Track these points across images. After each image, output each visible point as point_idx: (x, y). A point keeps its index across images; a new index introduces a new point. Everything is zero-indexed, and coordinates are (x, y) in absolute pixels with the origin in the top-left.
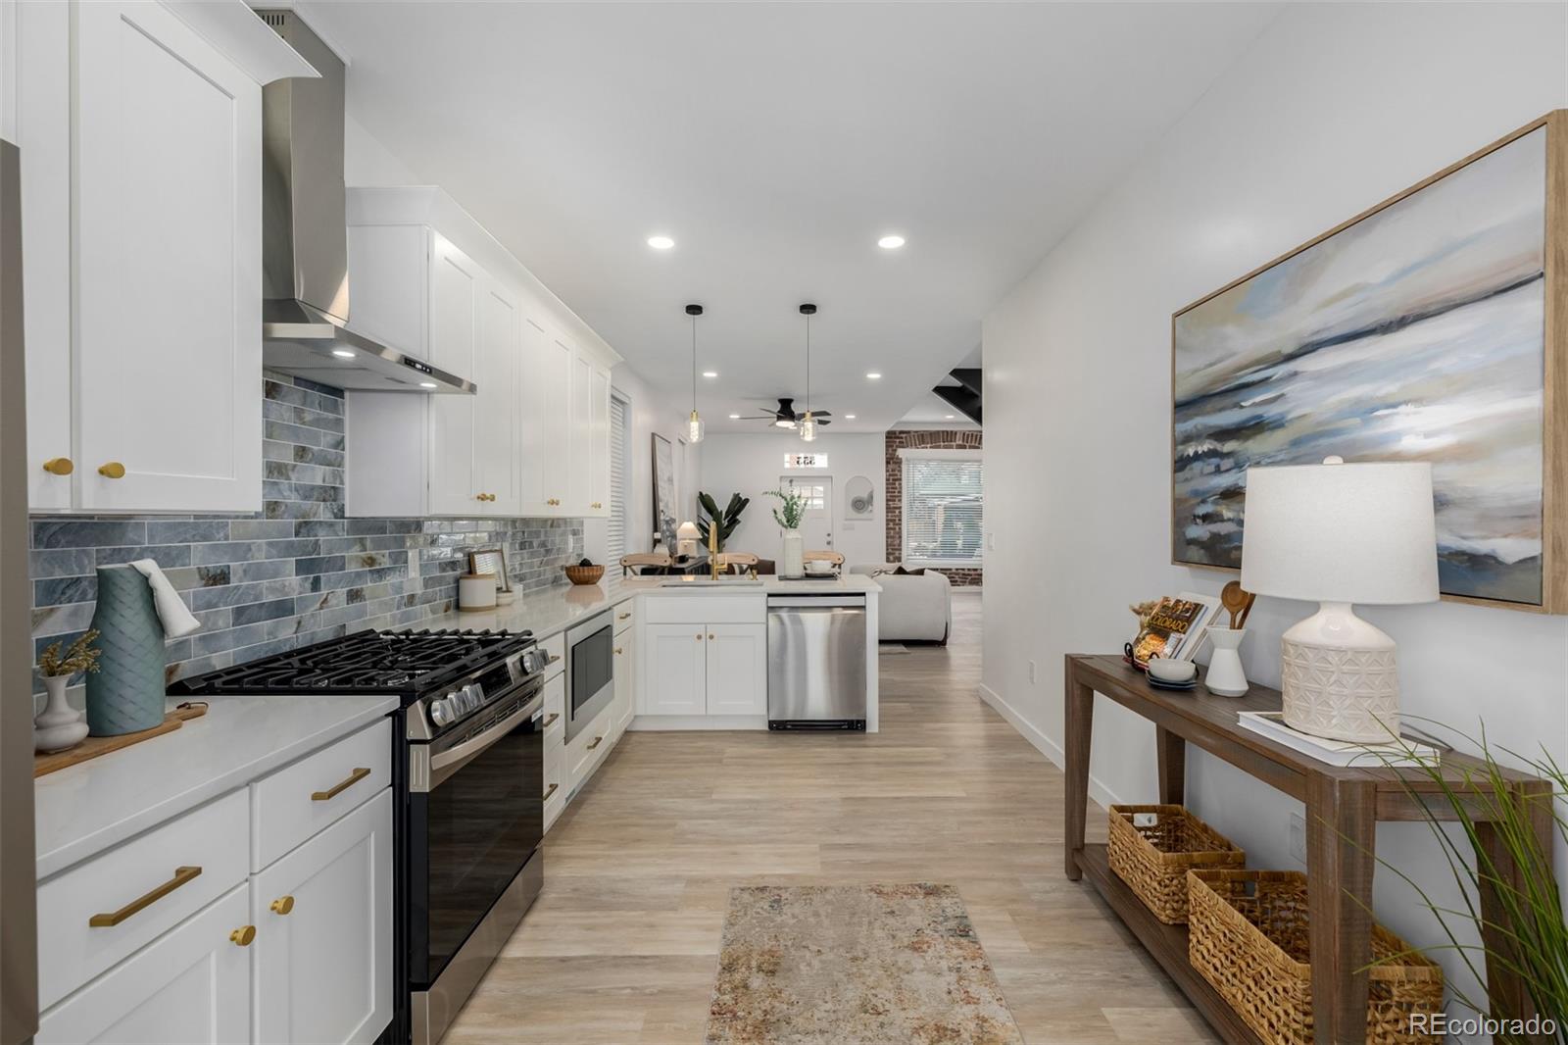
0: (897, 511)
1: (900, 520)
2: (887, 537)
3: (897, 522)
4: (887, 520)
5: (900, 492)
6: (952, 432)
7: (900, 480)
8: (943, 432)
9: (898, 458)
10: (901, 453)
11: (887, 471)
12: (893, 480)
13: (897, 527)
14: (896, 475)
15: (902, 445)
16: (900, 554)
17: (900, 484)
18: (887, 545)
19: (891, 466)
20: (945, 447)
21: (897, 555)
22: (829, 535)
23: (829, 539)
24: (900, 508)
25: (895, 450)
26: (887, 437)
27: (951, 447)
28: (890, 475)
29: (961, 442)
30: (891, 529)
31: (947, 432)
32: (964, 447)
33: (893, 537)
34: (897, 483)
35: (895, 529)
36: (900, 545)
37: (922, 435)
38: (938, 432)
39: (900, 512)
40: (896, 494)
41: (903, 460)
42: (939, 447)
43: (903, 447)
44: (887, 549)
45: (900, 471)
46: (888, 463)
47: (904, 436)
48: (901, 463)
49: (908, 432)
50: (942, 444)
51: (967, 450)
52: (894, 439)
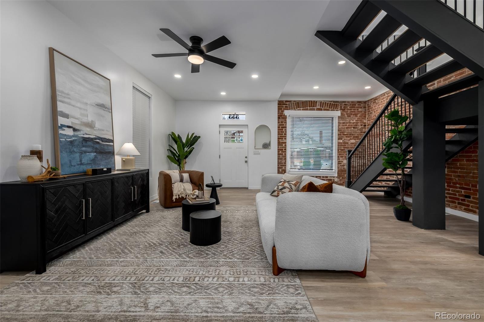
0: (284, 145)
1: (285, 149)
2: (278, 159)
3: (284, 150)
4: (278, 149)
5: (285, 134)
6: (314, 101)
7: (286, 127)
8: (309, 101)
9: (284, 116)
10: (287, 113)
11: (278, 122)
12: (282, 127)
13: (284, 153)
14: (284, 125)
15: (287, 108)
16: (285, 168)
17: (286, 130)
18: (278, 163)
19: (280, 120)
20: (310, 110)
21: (283, 168)
22: (246, 157)
23: (246, 159)
24: (285, 143)
25: (283, 111)
26: (278, 104)
27: (314, 110)
28: (280, 125)
29: (319, 107)
30: (280, 154)
31: (311, 101)
32: (321, 110)
33: (281, 159)
34: (284, 129)
35: (283, 154)
36: (285, 163)
37: (298, 103)
38: (307, 101)
39: (286, 145)
40: (283, 135)
41: (287, 116)
42: (307, 110)
43: (287, 109)
44: (278, 166)
45: (286, 123)
46: (279, 118)
47: (288, 103)
48: (286, 118)
49: (290, 101)
50: (309, 108)
51: (323, 111)
52: (283, 105)
